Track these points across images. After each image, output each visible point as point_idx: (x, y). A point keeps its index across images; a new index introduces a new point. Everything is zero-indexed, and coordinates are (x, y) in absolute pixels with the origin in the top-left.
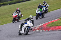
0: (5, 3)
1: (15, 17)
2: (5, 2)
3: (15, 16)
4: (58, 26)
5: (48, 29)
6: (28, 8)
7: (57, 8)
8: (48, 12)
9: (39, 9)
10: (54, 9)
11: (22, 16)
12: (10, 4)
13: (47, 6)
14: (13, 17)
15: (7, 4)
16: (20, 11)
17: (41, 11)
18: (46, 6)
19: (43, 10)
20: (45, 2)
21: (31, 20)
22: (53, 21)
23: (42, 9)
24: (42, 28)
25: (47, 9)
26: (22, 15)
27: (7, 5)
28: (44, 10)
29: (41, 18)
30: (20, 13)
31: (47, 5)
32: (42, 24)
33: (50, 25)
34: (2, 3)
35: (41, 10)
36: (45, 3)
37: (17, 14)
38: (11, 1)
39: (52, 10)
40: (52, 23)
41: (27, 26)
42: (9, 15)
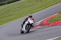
4: (58, 20)
5: (48, 24)
6: (26, 5)
7: (55, 3)
10: (52, 4)
22: (53, 16)
24: (42, 24)
27: (5, 5)
32: (42, 20)
33: (50, 21)
39: (51, 5)
40: (52, 18)
42: (8, 15)
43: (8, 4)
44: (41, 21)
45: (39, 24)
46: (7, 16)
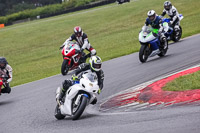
0: (25, 12)
1: (70, 56)
2: (25, 9)
3: (69, 51)
5: (167, 99)
8: (180, 36)
9: (150, 27)
11: (93, 51)
12: (44, 15)
13: (177, 19)
14: (64, 56)
15: (32, 17)
16: (84, 37)
17: (155, 34)
18: (174, 19)
19: (163, 31)
20: (171, 5)
21: (93, 71)
23: (159, 27)
25: (177, 27)
26: (91, 48)
27: (32, 20)
28: (166, 30)
29: (157, 56)
30: (86, 42)
31: (178, 15)
33: (174, 87)
34: (16, 14)
35: (155, 31)
36: (168, 8)
37: (77, 47)
38: (46, 7)
41: (80, 92)
43: (41, 18)
44: (144, 86)
45: (138, 95)
46: (37, 57)
